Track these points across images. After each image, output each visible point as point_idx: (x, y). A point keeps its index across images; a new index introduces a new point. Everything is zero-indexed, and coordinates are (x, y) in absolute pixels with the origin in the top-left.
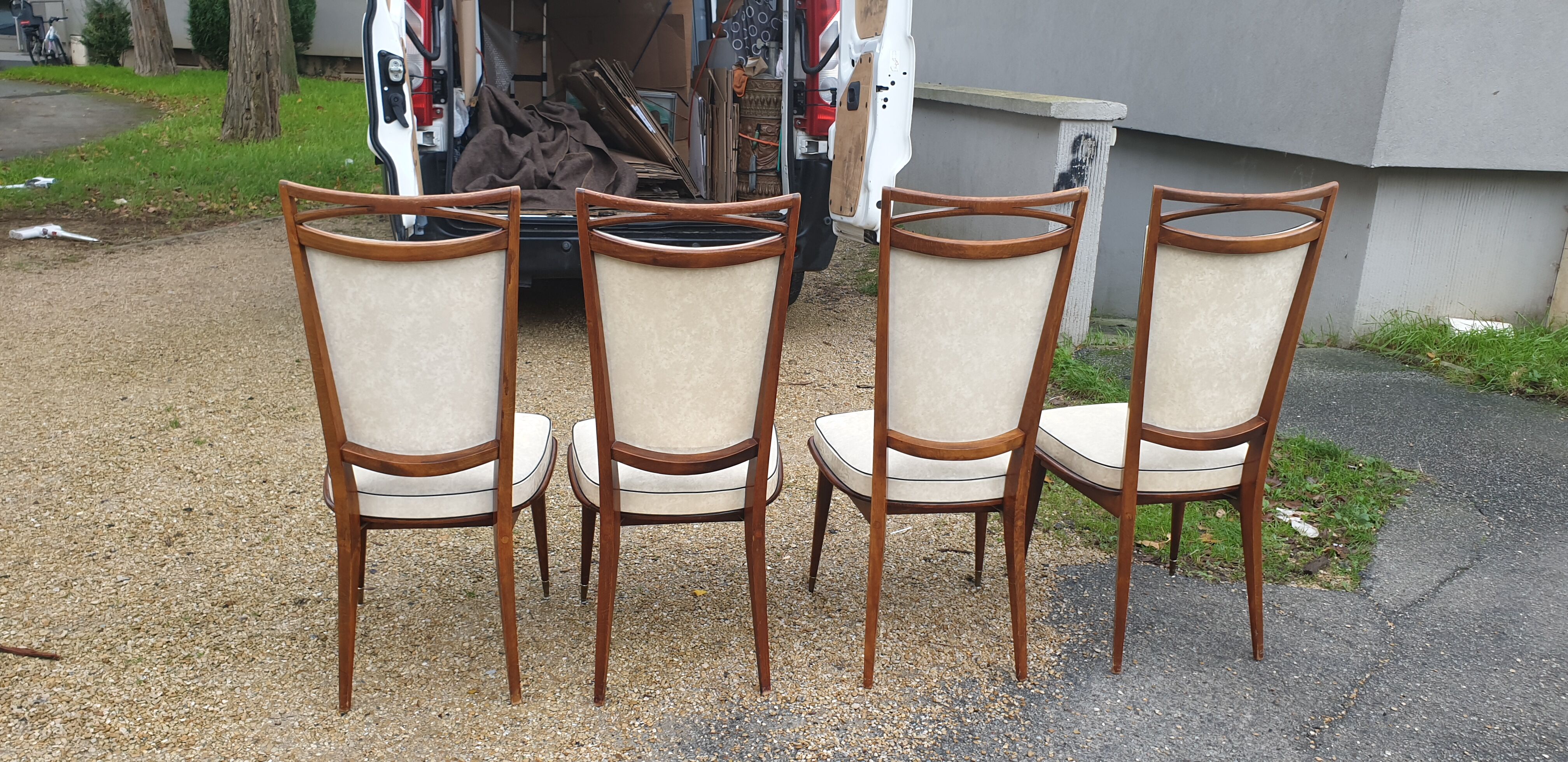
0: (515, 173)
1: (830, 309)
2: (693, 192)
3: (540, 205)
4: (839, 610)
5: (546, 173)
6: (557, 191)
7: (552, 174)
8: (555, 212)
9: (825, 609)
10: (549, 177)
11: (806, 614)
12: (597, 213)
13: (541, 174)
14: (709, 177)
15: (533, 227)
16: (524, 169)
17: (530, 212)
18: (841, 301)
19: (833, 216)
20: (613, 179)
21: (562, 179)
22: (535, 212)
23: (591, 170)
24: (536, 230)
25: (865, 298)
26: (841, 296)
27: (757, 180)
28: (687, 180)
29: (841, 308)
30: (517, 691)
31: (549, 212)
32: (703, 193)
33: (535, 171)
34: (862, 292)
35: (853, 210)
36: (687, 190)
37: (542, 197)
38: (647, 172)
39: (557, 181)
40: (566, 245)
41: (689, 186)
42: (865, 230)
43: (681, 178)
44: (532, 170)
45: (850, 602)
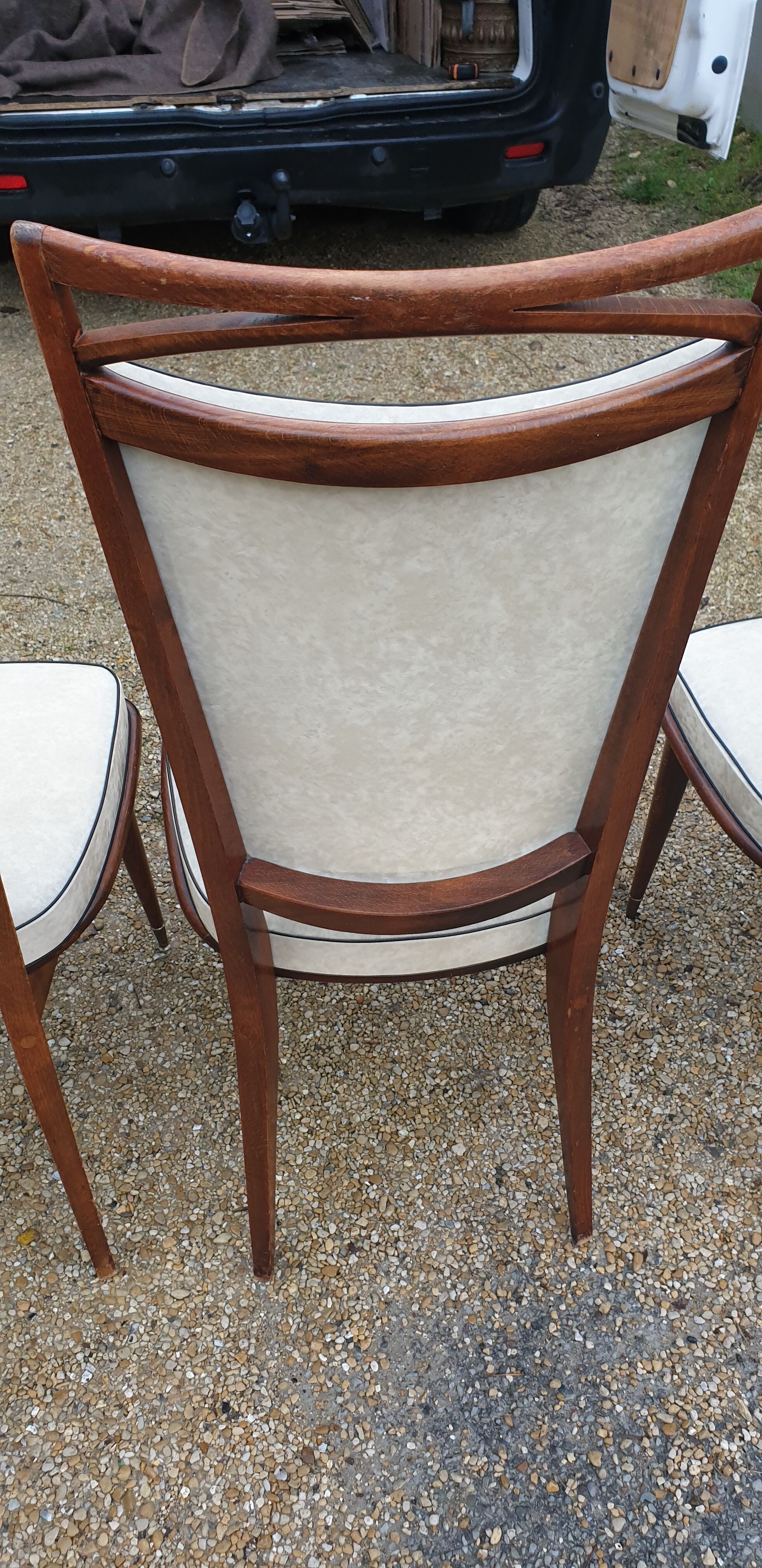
0: (75, 26)
1: (580, 232)
2: (367, 38)
3: (119, 88)
4: (689, 969)
5: (127, 23)
6: (148, 57)
7: (137, 23)
8: (145, 100)
9: (663, 968)
10: (132, 30)
11: (630, 983)
12: (213, 98)
13: (119, 25)
14: (393, 10)
15: (110, 131)
16: (89, 17)
17: (104, 103)
18: (594, 215)
19: (613, 84)
20: (236, 28)
21: (153, 33)
22: (113, 103)
23: (201, 9)
24: (118, 138)
25: (630, 207)
26: (593, 204)
27: (475, 13)
28: (359, 19)
29: (596, 230)
30: (106, 1260)
31: (136, 100)
32: (384, 40)
33: (107, 21)
34: (625, 197)
35: (660, 76)
36: (358, 37)
37: (122, 71)
38: (292, 8)
39: (145, 37)
40: (169, 165)
41: (360, 28)
42: (681, 117)
43: (347, 14)
44: (101, 20)
45: (705, 942)
